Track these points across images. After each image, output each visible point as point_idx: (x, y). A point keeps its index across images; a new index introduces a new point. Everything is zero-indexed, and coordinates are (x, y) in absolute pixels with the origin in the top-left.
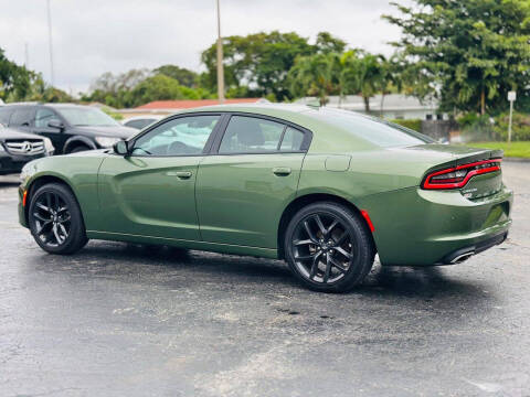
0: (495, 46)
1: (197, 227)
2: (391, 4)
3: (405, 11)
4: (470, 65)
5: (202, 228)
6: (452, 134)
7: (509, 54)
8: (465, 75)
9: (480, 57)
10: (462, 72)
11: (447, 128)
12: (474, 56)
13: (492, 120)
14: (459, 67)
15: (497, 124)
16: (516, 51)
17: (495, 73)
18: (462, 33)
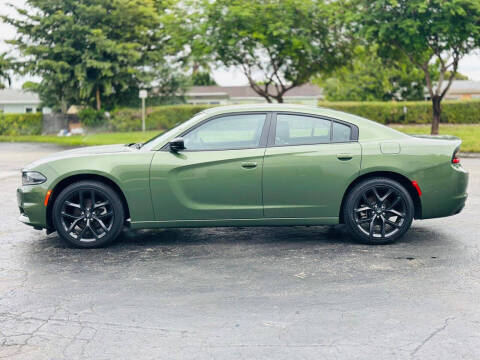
0: (109, 50)
1: (261, 207)
2: (7, 4)
3: (23, 12)
4: (88, 65)
5: (266, 207)
6: (72, 126)
7: (121, 58)
8: (84, 74)
9: (96, 59)
10: (82, 72)
11: (66, 121)
12: (91, 58)
13: (107, 114)
14: (78, 67)
15: (112, 117)
16: (125, 56)
17: (110, 74)
18: (78, 37)
